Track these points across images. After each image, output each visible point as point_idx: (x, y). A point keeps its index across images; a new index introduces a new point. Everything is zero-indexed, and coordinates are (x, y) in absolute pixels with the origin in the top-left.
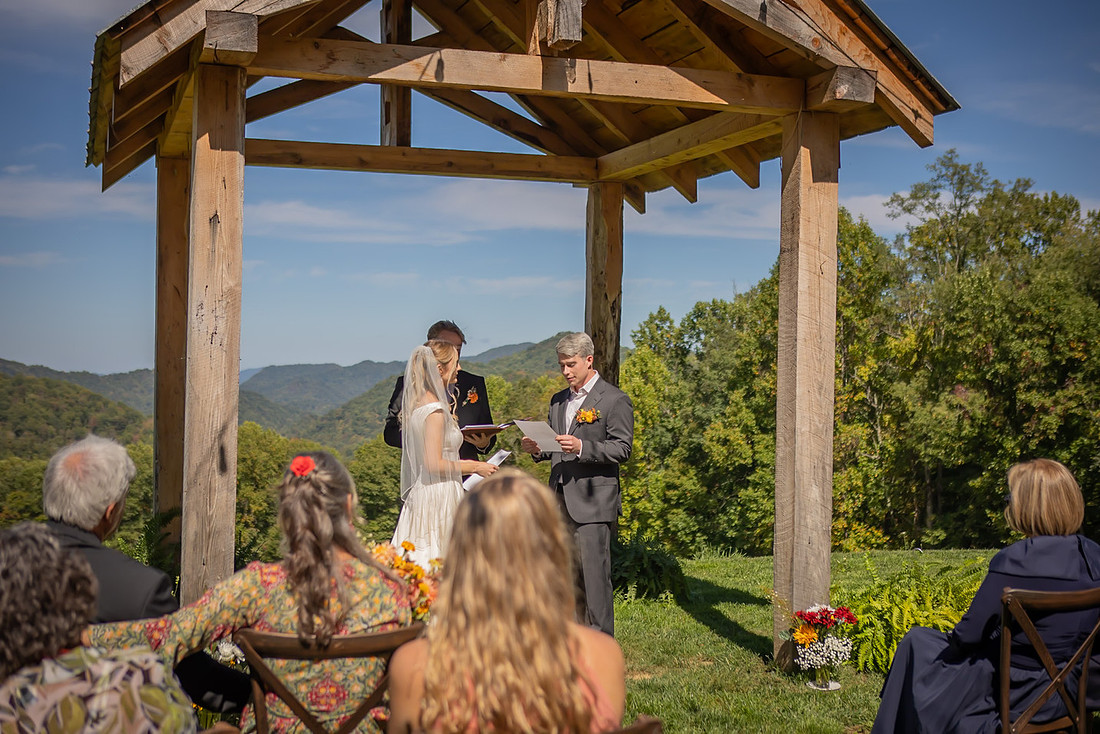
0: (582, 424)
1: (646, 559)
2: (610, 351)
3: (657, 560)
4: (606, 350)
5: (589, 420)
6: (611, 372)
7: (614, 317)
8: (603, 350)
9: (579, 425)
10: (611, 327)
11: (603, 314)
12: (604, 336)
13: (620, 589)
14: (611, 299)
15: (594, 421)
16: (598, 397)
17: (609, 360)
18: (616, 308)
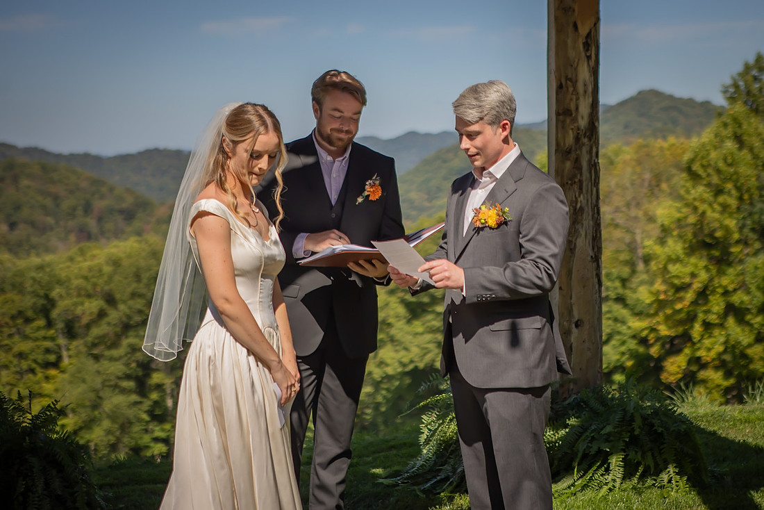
0: (482, 229)
1: (638, 422)
2: (584, 109)
3: (656, 422)
4: (577, 109)
5: (492, 222)
6: (586, 140)
7: (589, 58)
8: (573, 107)
9: (478, 230)
10: (584, 73)
11: (572, 54)
12: (575, 87)
13: (599, 467)
14: (583, 31)
15: (499, 225)
16: (511, 187)
17: (583, 123)
18: (591, 43)
